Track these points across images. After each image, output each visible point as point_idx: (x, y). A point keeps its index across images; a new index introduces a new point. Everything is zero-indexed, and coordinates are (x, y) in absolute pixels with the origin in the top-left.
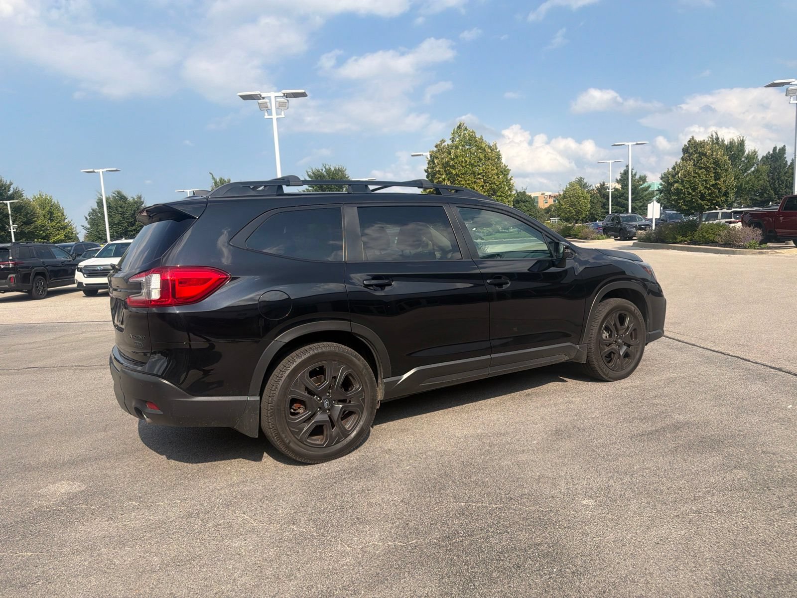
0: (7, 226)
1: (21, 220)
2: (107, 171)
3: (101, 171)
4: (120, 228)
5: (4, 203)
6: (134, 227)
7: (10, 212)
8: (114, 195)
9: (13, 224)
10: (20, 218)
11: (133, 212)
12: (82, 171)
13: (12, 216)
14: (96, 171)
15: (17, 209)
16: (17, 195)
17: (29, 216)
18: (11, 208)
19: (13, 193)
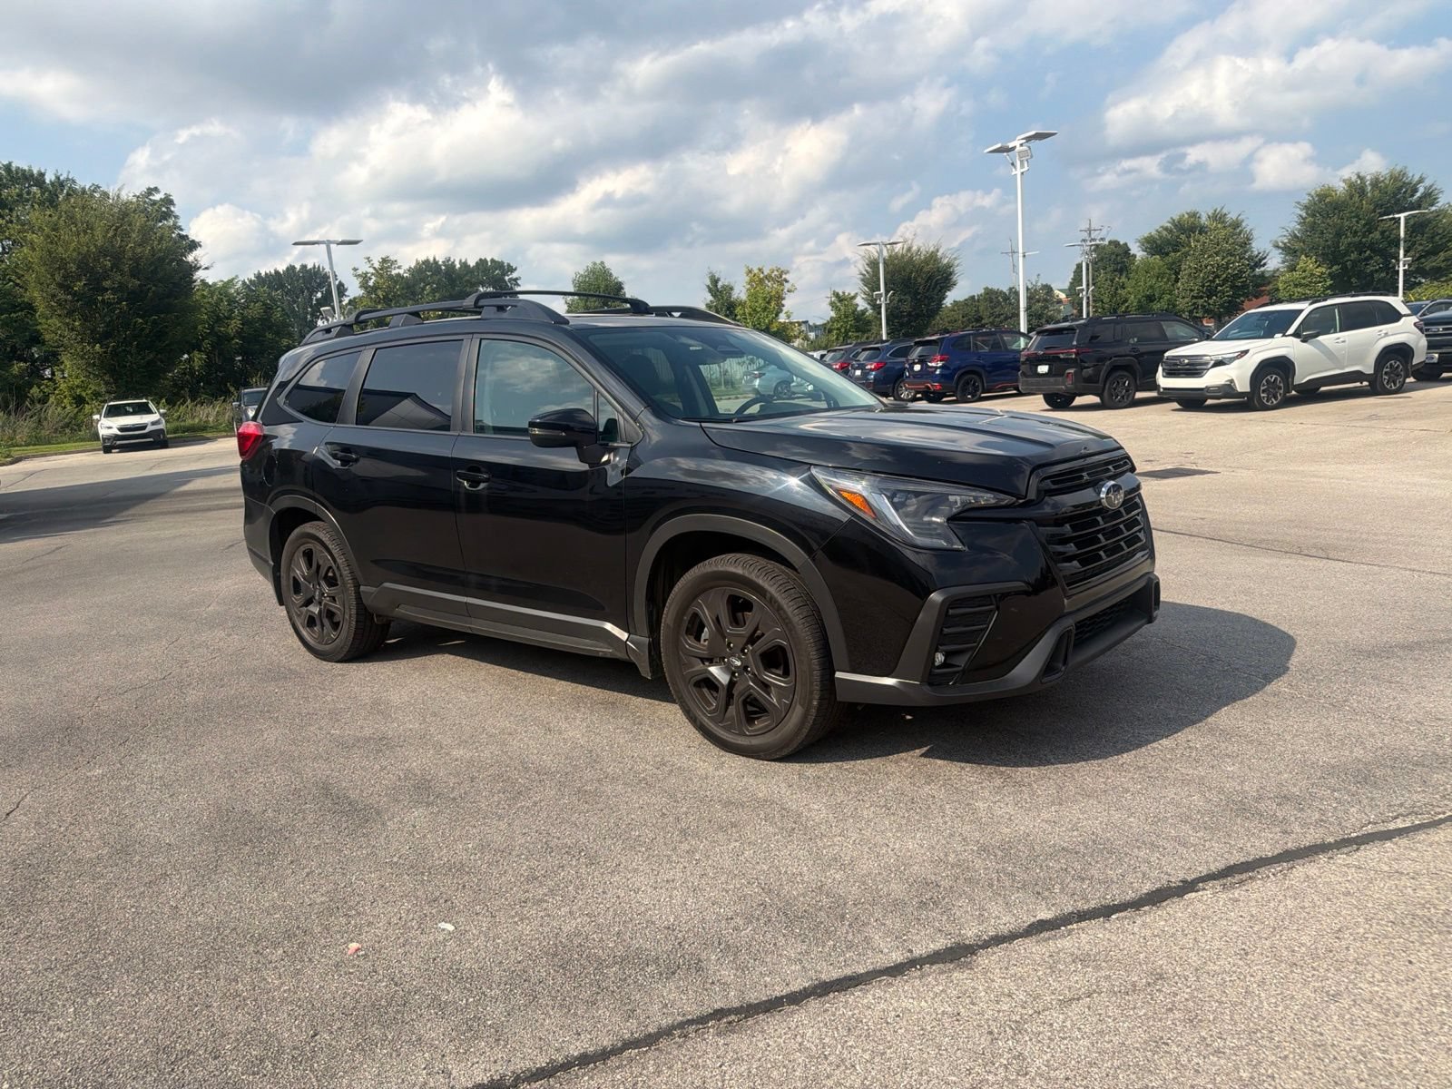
0: (1394, 261)
1: (1421, 248)
5: (1394, 218)
7: (1402, 235)
9: (1405, 256)
10: (1421, 244)
13: (1405, 242)
15: (1416, 228)
16: (1431, 198)
17: (1437, 238)
18: (1406, 227)
19: (1420, 198)
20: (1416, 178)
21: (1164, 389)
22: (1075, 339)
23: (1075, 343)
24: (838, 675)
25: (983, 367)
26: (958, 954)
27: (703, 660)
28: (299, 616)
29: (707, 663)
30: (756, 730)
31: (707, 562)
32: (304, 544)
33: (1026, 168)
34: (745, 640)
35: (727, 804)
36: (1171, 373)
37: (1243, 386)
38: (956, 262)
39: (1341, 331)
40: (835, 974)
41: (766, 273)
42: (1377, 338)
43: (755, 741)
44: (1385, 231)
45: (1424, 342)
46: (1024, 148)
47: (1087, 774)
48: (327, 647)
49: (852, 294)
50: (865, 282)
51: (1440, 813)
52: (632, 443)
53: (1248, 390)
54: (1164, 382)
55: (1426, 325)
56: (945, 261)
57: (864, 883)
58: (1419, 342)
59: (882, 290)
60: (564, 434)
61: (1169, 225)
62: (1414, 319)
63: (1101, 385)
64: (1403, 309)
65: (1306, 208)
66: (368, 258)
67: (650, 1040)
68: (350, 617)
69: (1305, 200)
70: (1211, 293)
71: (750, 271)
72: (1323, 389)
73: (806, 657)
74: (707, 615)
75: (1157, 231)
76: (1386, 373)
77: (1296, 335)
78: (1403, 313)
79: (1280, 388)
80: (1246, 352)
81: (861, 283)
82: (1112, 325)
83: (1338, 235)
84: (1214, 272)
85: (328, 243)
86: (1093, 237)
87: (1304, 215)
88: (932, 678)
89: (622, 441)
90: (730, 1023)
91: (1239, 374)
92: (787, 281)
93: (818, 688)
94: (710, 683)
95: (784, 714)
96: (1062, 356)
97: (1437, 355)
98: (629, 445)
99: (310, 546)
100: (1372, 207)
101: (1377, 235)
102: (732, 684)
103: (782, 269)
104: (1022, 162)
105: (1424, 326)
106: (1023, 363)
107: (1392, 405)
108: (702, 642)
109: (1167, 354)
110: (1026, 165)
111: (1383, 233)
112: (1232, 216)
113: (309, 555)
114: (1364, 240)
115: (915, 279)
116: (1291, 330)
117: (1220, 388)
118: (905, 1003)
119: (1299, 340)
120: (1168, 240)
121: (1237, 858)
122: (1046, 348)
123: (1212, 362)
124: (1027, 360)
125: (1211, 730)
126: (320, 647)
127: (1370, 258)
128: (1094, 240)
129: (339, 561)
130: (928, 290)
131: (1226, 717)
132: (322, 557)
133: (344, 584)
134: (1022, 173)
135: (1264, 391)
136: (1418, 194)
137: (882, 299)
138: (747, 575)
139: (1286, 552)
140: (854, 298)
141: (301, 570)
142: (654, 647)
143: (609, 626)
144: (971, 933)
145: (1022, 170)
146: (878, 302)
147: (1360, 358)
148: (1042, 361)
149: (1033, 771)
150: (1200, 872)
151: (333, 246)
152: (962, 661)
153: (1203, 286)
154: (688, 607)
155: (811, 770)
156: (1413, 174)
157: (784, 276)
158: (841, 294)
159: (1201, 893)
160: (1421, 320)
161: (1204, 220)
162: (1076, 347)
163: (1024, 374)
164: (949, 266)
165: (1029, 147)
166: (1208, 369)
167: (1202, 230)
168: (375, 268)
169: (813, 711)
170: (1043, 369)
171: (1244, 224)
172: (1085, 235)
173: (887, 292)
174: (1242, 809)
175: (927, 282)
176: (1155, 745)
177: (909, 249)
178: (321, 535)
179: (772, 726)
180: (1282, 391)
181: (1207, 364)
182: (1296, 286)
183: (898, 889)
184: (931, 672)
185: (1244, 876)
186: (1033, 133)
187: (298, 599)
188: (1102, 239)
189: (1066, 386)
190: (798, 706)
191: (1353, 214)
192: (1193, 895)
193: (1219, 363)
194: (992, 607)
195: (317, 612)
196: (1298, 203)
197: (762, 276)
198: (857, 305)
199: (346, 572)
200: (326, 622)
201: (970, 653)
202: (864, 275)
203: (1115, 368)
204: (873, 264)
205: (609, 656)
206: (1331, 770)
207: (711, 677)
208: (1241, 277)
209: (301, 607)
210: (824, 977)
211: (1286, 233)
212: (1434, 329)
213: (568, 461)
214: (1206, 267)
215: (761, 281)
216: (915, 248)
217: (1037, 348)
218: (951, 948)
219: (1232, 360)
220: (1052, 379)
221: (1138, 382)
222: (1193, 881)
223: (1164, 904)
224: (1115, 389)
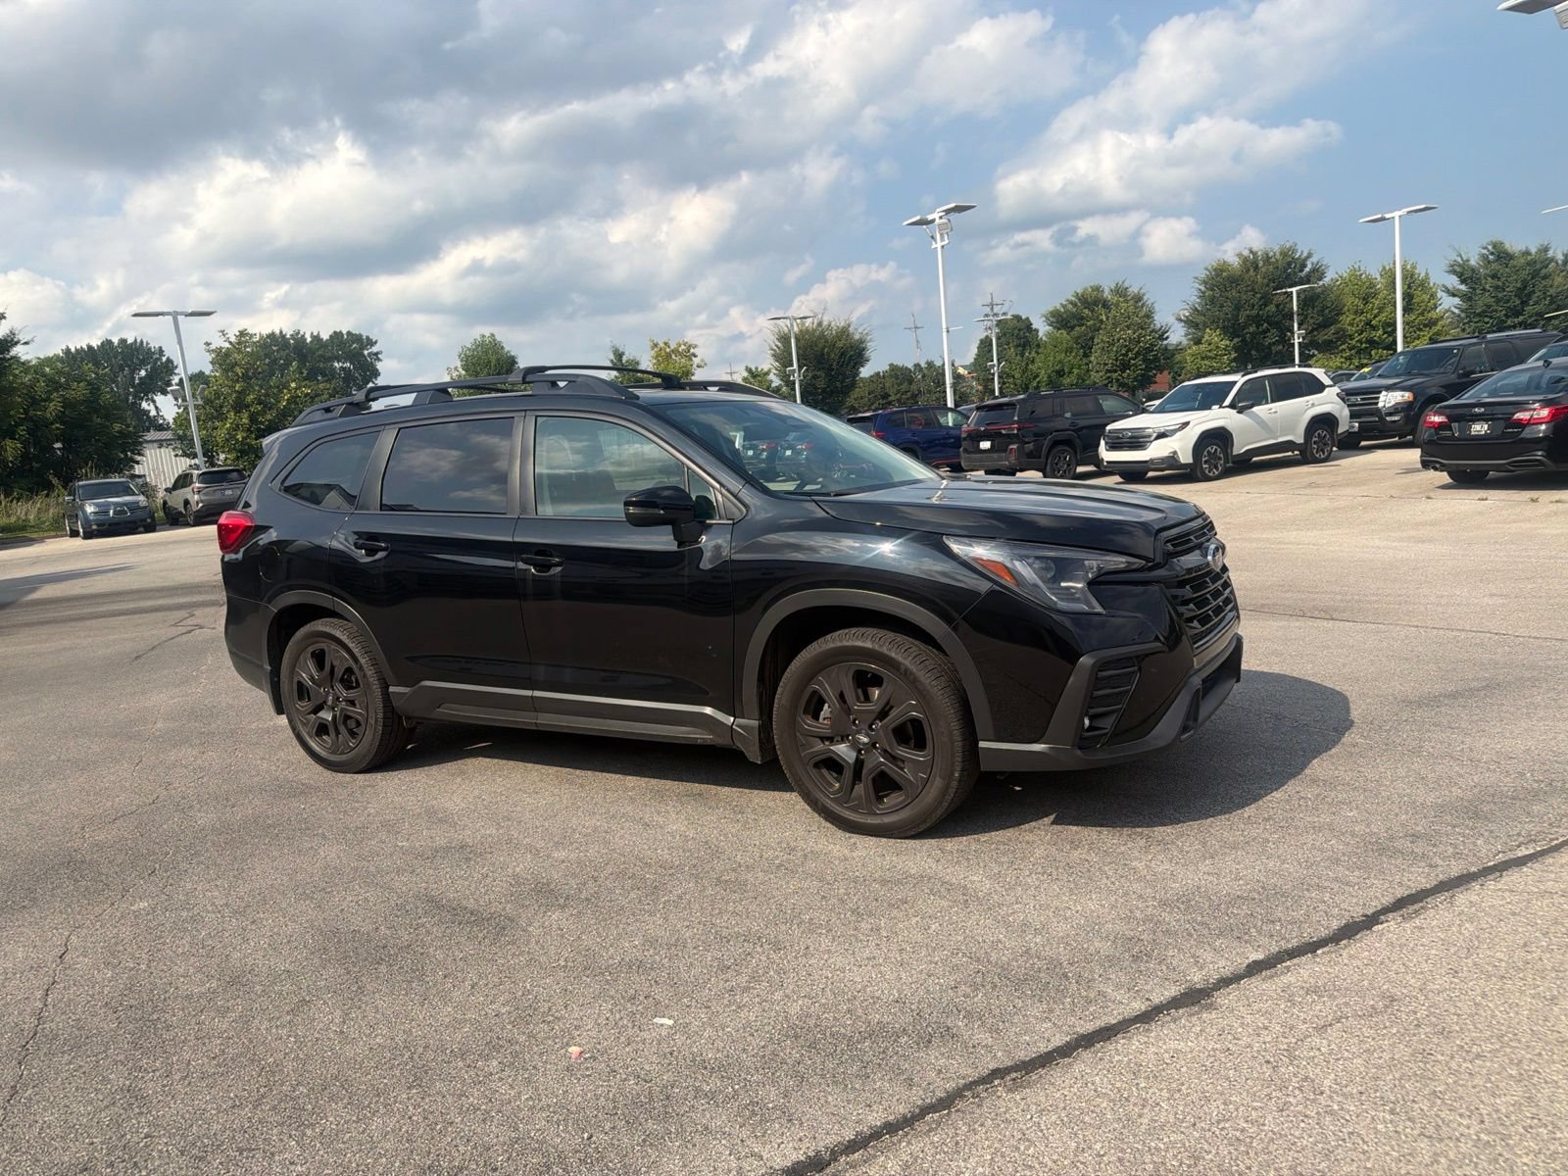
0: (1289, 334)
1: (1312, 321)
2: (1409, 212)
3: (1397, 214)
4: (1487, 323)
5: (1286, 293)
6: (1521, 318)
7: (1295, 308)
8: (1485, 251)
9: (1299, 329)
10: (1312, 317)
11: (1519, 285)
12: (1361, 221)
13: (1298, 315)
14: (1387, 216)
15: (1308, 301)
16: (1318, 273)
17: (1327, 311)
18: (1298, 301)
19: (1309, 272)
20: (1305, 254)
21: (1107, 462)
22: (1016, 414)
23: (1016, 418)
24: (982, 744)
25: (917, 443)
26: (1194, 998)
27: (823, 739)
28: (304, 724)
29: (827, 743)
30: (883, 809)
31: (828, 637)
32: (312, 644)
33: (946, 242)
34: (873, 716)
35: (884, 882)
36: (1114, 446)
37: (1186, 457)
38: (869, 338)
39: (1273, 401)
40: (1089, 1027)
41: (672, 348)
42: (1303, 409)
43: (887, 820)
44: (1280, 304)
45: (1346, 412)
46: (944, 220)
47: (1219, 828)
48: (344, 757)
49: (766, 370)
50: (776, 357)
51: (1554, 839)
52: (733, 520)
53: (1191, 461)
54: (1107, 455)
55: (1347, 395)
56: (857, 337)
57: (1067, 944)
58: (1342, 412)
59: (795, 366)
60: (662, 512)
61: (1074, 299)
62: (1336, 390)
63: (1043, 460)
64: (1326, 381)
65: (1205, 282)
66: (222, 332)
67: (946, 1103)
68: (376, 721)
69: (1203, 274)
70: (1125, 366)
71: (656, 345)
72: (1255, 459)
73: (945, 728)
74: (829, 692)
75: (1062, 304)
76: (1315, 443)
77: (1232, 406)
78: (1326, 384)
79: (1220, 459)
80: (1187, 423)
81: (772, 358)
82: (1051, 399)
83: (1238, 308)
84: (1126, 346)
85: (175, 315)
86: (995, 311)
87: (1203, 289)
88: (1083, 742)
89: (720, 518)
90: (1014, 1080)
91: (1181, 446)
92: (695, 356)
93: (960, 759)
94: (833, 764)
95: (920, 788)
96: (1004, 432)
97: (1357, 424)
98: (731, 522)
99: (323, 646)
100: (1266, 281)
101: (1272, 308)
102: (859, 764)
103: (690, 343)
104: (942, 235)
105: (1346, 395)
106: (965, 439)
107: (1327, 473)
108: (821, 720)
109: (1108, 428)
110: (946, 238)
111: (1277, 306)
112: (1134, 290)
113: (319, 658)
114: (1261, 312)
115: (828, 353)
116: (1227, 402)
117: (1163, 460)
118: (1173, 1045)
119: (1235, 411)
120: (1073, 313)
121: (1400, 893)
122: (988, 424)
123: (1155, 435)
124: (968, 436)
125: (1314, 781)
126: (333, 758)
127: (1268, 330)
128: (996, 315)
129: (363, 661)
130: (842, 366)
131: (1318, 767)
132: (338, 660)
133: (368, 685)
134: (943, 247)
135: (1206, 462)
136: (1307, 269)
137: (796, 375)
138: (877, 647)
139: (1291, 615)
140: (767, 373)
141: (308, 673)
142: (765, 730)
143: (708, 710)
144: (1197, 978)
145: (943, 243)
146: (792, 378)
147: (1291, 430)
148: (985, 437)
149: (1169, 829)
150: (1376, 906)
151: (181, 318)
152: (1108, 723)
153: (1117, 360)
154: (805, 687)
155: (951, 844)
156: (1302, 250)
157: (692, 350)
158: (754, 369)
159: (1385, 925)
160: (1342, 390)
161: (1107, 294)
162: (1017, 422)
163: (966, 450)
164: (861, 341)
165: (949, 220)
166: (1151, 442)
167: (1106, 305)
168: (230, 343)
169: (955, 784)
170: (985, 445)
171: (1145, 298)
172: (987, 310)
173: (800, 367)
174: (1381, 848)
175: (840, 358)
176: (1269, 798)
177: (820, 324)
178: (338, 634)
179: (906, 803)
180: (1222, 462)
181: (1150, 436)
182: (1203, 359)
183: (1105, 948)
184: (1081, 735)
185: (1416, 906)
186: (953, 205)
187: (304, 706)
188: (1004, 314)
189: (1009, 462)
190: (938, 779)
191: (1249, 288)
192: (1380, 927)
193: (1162, 435)
194: (1132, 669)
195: (330, 719)
196: (1196, 278)
197: (668, 350)
198: (771, 381)
199: (370, 672)
200: (342, 728)
201: (1116, 715)
202: (774, 350)
203: (1056, 443)
204: (784, 339)
205: (709, 743)
206: (1441, 809)
207: (835, 757)
208: (1152, 351)
209: (309, 714)
210: (1081, 1031)
211: (1187, 307)
212: (1353, 398)
213: (661, 540)
214: (1118, 341)
215: (669, 356)
216: (825, 323)
217: (977, 424)
218: (1185, 993)
219: (1174, 432)
220: (995, 455)
221: (1079, 457)
222: (1373, 914)
223: (1358, 936)
224: (1057, 464)
